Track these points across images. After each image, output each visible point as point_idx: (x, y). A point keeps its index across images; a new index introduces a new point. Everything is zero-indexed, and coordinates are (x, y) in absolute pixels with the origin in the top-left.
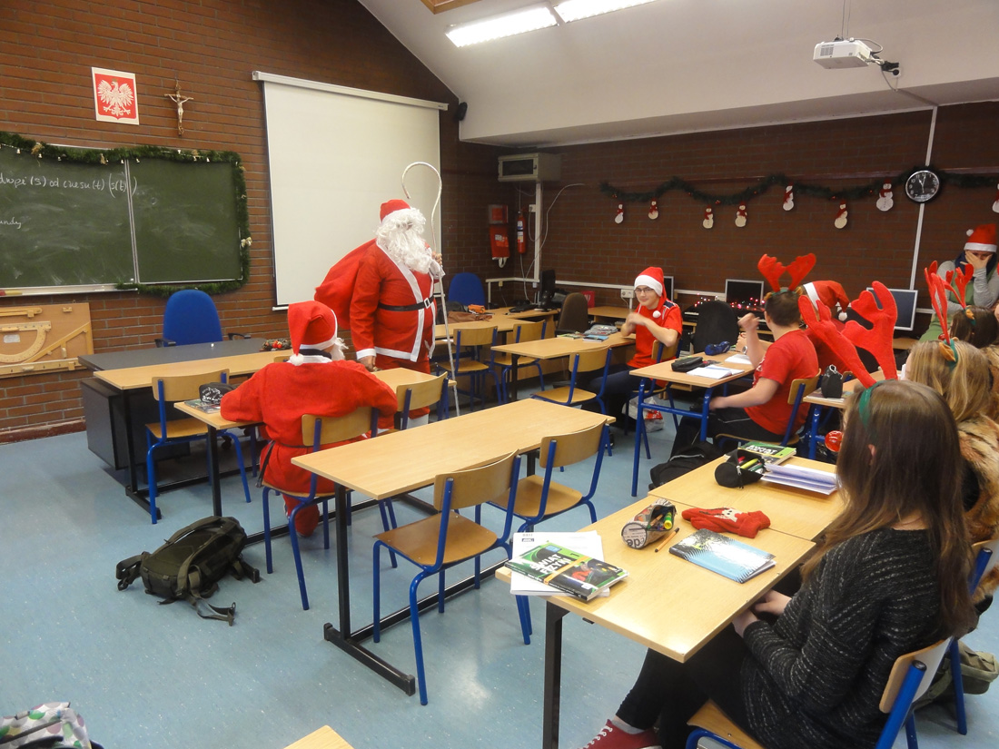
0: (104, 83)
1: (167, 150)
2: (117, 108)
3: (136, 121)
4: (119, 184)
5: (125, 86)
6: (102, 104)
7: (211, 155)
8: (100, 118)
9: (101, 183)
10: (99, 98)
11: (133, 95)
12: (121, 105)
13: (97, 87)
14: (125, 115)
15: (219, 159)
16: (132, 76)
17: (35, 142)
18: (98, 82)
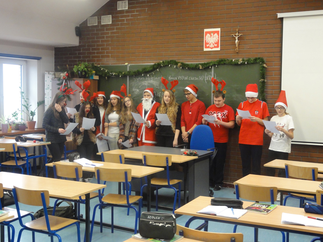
0: (208, 35)
1: (228, 60)
2: (212, 44)
3: (219, 49)
4: (209, 77)
5: (216, 34)
6: (206, 44)
7: (248, 61)
8: (205, 50)
9: (202, 77)
10: (205, 41)
11: (219, 38)
12: (214, 43)
13: (205, 37)
14: (215, 47)
15: (252, 62)
16: (219, 29)
17: (179, 63)
18: (206, 35)
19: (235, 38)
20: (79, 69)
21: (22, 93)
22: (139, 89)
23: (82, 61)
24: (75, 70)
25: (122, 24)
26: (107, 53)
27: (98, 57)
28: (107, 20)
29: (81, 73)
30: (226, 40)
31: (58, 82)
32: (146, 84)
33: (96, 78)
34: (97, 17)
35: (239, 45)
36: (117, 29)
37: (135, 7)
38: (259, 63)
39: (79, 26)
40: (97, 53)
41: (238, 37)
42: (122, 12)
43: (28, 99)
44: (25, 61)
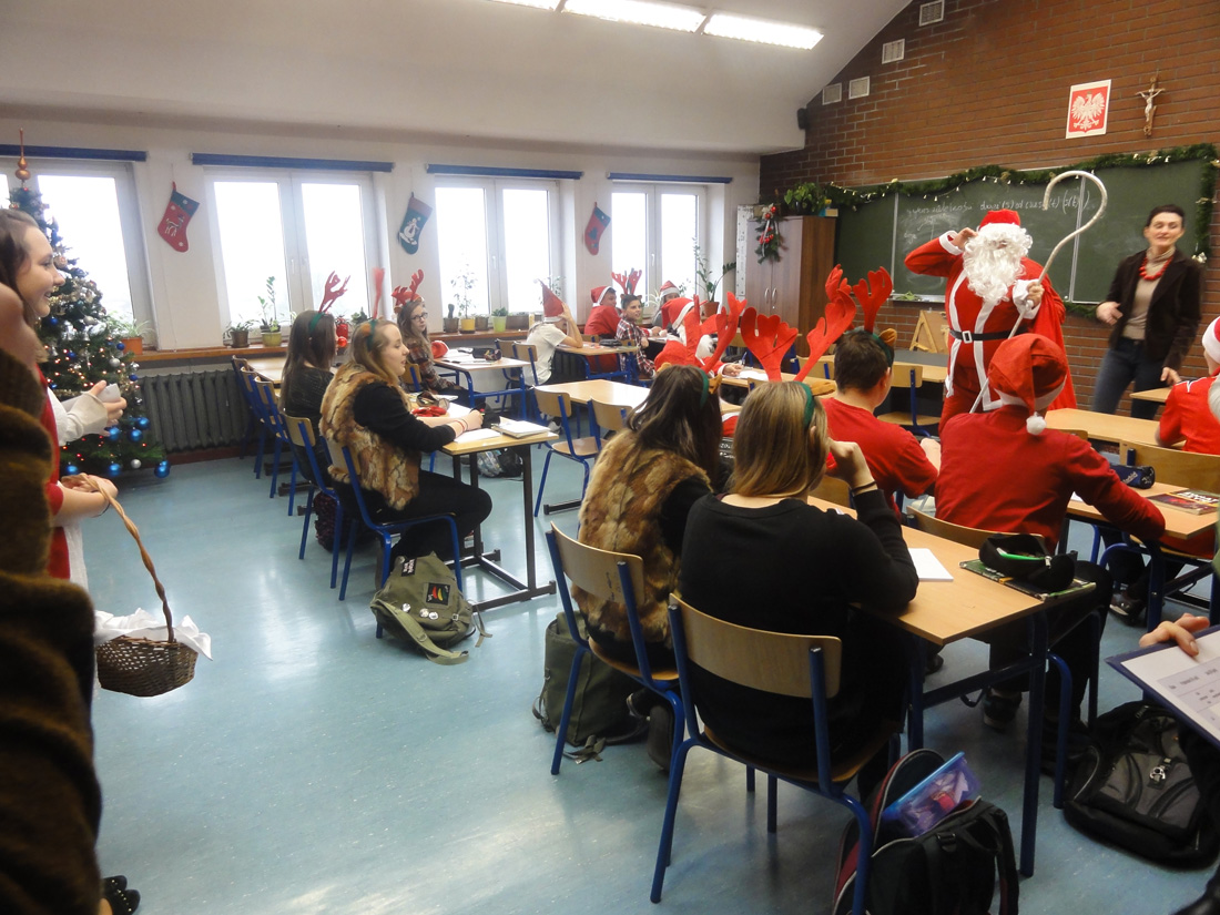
0: (1080, 99)
1: (1122, 156)
2: (1087, 121)
3: (1102, 131)
4: (1072, 199)
5: (1099, 96)
6: (1073, 120)
7: (1173, 154)
8: (1070, 135)
9: (1056, 202)
10: (1072, 115)
11: (1105, 103)
12: (1091, 117)
13: (1072, 104)
14: (1094, 127)
15: (1182, 156)
16: (1107, 83)
17: (1005, 170)
18: (1074, 100)
19: (1144, 101)
20: (797, 197)
21: (697, 248)
22: (916, 232)
23: (803, 181)
24: (787, 199)
25: (889, 95)
26: (858, 159)
27: (840, 169)
28: (861, 88)
29: (801, 204)
30: (1122, 108)
31: (758, 226)
32: (932, 223)
33: (833, 213)
34: (840, 84)
35: (1154, 116)
36: (880, 105)
37: (920, 53)
38: (1201, 158)
39: (805, 107)
40: (839, 161)
41: (1154, 98)
42: (891, 66)
43: (706, 260)
44: (704, 186)
